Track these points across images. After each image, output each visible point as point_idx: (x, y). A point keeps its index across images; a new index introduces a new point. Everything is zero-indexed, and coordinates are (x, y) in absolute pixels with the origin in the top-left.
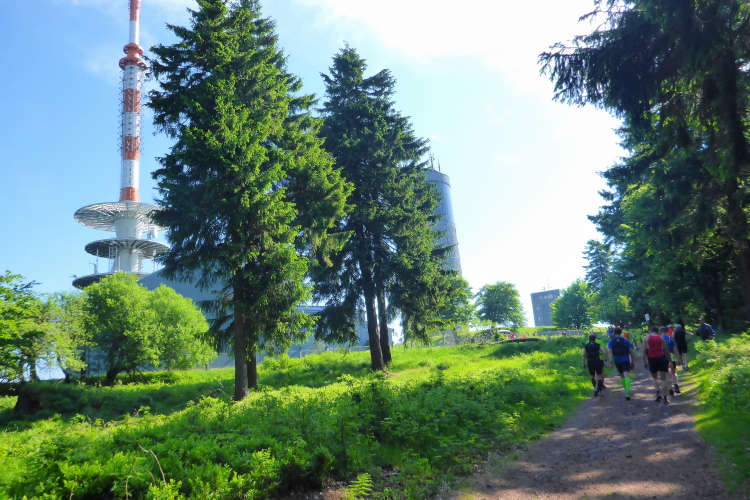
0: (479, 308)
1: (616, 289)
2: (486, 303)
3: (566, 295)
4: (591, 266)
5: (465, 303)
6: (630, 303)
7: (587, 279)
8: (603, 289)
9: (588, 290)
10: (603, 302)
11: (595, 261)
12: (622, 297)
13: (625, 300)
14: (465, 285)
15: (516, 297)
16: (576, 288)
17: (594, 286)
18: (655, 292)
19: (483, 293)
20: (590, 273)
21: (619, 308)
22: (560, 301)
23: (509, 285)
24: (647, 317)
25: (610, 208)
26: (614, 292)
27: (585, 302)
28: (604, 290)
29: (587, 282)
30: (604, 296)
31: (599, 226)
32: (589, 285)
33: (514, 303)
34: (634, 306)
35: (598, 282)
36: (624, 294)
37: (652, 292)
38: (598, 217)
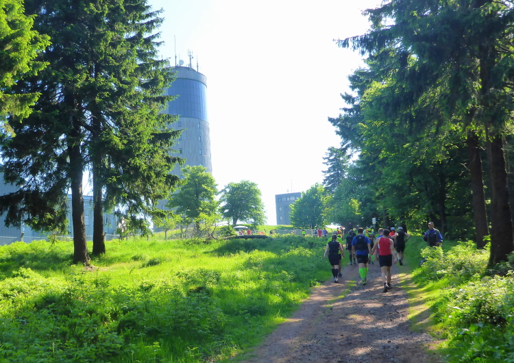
0: (223, 204)
1: (349, 193)
2: (229, 200)
3: (305, 196)
4: (329, 171)
5: (210, 198)
6: (360, 207)
7: (324, 183)
8: (337, 192)
9: (324, 194)
10: (336, 205)
11: (333, 167)
12: (354, 201)
13: (356, 203)
14: (211, 181)
15: (258, 196)
16: (314, 191)
17: (330, 191)
18: (384, 197)
19: (228, 190)
20: (328, 178)
21: (350, 210)
22: (299, 203)
23: (253, 184)
24: (374, 221)
25: (350, 110)
26: (347, 196)
27: (321, 204)
28: (339, 193)
29: (325, 186)
30: (338, 199)
31: (338, 129)
32: (326, 188)
33: (256, 201)
34: (363, 210)
35: (333, 186)
36: (356, 199)
37: (381, 196)
38: (338, 120)
